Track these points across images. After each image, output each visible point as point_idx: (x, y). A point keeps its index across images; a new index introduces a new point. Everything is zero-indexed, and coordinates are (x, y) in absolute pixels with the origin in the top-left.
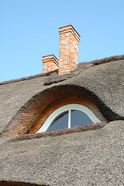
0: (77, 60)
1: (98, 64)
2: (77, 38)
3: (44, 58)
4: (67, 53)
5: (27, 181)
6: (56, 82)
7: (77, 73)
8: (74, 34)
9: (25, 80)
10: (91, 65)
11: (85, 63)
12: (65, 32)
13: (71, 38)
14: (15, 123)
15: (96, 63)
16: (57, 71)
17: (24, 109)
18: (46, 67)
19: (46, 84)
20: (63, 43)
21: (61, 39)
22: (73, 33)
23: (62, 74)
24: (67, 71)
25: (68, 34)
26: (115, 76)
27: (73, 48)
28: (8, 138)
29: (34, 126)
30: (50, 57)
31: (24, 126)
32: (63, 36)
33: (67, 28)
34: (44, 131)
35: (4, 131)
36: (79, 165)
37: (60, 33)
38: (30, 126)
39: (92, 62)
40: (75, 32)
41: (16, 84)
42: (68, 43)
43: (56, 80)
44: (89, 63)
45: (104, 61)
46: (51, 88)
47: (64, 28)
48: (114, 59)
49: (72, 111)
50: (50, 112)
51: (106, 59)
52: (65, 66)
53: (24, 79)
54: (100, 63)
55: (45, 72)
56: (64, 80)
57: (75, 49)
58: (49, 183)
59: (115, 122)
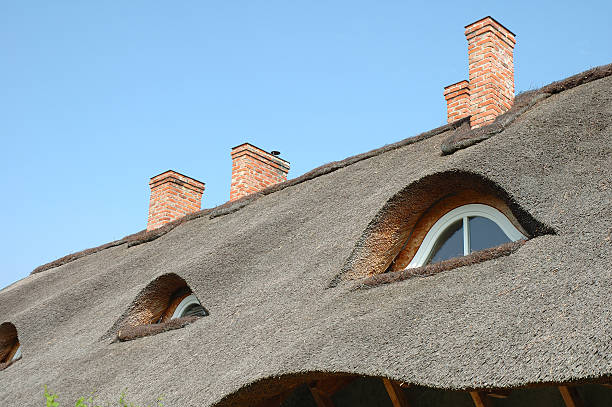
0: (511, 90)
1: (559, 92)
2: (507, 40)
3: (448, 90)
4: (484, 79)
5: (353, 371)
6: (463, 147)
7: (508, 121)
8: (498, 34)
9: (411, 143)
10: (542, 95)
11: (529, 94)
12: (477, 33)
13: (491, 44)
14: (362, 254)
15: (554, 90)
16: (468, 120)
17: (375, 226)
18: (453, 108)
19: (445, 153)
20: (475, 57)
21: (471, 49)
22: (495, 32)
23: (477, 126)
24: (488, 118)
25: (484, 37)
26: (568, 129)
27: (499, 64)
28: (352, 284)
29: (401, 255)
30: (460, 87)
31: (379, 257)
32: (475, 44)
33: (482, 24)
34: (420, 265)
35: (344, 271)
36: (444, 335)
37: (468, 37)
38: (394, 257)
39: (544, 90)
40: (500, 28)
41: (393, 154)
42: (485, 57)
43: (464, 142)
44: (537, 92)
45: (570, 84)
46: (421, 180)
47: (475, 26)
48: (591, 76)
49: (470, 218)
50: (430, 224)
51: (575, 77)
52: (483, 109)
53: (409, 142)
54: (563, 89)
55: (453, 120)
56: (479, 142)
57: (504, 65)
58: (387, 372)
59: (541, 238)
